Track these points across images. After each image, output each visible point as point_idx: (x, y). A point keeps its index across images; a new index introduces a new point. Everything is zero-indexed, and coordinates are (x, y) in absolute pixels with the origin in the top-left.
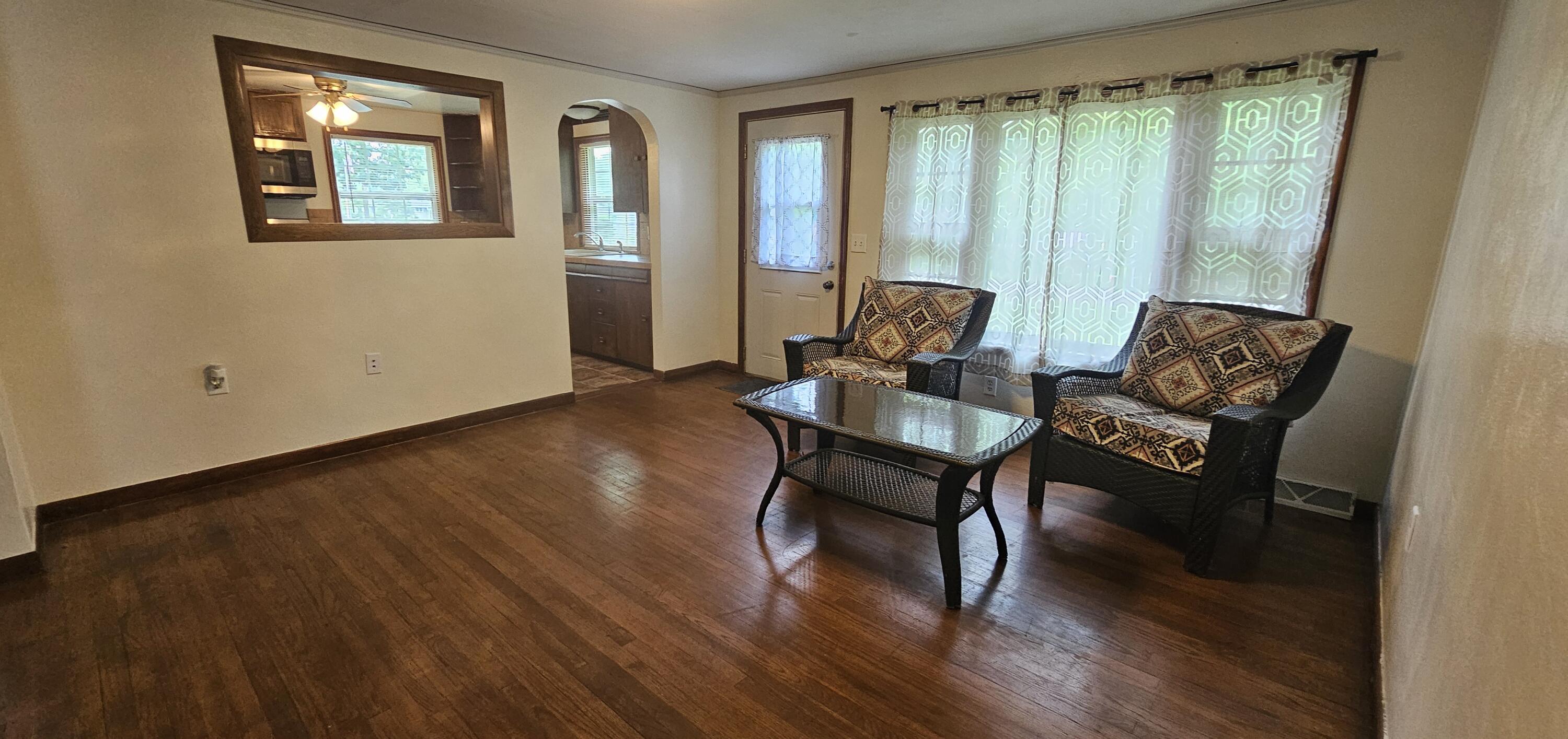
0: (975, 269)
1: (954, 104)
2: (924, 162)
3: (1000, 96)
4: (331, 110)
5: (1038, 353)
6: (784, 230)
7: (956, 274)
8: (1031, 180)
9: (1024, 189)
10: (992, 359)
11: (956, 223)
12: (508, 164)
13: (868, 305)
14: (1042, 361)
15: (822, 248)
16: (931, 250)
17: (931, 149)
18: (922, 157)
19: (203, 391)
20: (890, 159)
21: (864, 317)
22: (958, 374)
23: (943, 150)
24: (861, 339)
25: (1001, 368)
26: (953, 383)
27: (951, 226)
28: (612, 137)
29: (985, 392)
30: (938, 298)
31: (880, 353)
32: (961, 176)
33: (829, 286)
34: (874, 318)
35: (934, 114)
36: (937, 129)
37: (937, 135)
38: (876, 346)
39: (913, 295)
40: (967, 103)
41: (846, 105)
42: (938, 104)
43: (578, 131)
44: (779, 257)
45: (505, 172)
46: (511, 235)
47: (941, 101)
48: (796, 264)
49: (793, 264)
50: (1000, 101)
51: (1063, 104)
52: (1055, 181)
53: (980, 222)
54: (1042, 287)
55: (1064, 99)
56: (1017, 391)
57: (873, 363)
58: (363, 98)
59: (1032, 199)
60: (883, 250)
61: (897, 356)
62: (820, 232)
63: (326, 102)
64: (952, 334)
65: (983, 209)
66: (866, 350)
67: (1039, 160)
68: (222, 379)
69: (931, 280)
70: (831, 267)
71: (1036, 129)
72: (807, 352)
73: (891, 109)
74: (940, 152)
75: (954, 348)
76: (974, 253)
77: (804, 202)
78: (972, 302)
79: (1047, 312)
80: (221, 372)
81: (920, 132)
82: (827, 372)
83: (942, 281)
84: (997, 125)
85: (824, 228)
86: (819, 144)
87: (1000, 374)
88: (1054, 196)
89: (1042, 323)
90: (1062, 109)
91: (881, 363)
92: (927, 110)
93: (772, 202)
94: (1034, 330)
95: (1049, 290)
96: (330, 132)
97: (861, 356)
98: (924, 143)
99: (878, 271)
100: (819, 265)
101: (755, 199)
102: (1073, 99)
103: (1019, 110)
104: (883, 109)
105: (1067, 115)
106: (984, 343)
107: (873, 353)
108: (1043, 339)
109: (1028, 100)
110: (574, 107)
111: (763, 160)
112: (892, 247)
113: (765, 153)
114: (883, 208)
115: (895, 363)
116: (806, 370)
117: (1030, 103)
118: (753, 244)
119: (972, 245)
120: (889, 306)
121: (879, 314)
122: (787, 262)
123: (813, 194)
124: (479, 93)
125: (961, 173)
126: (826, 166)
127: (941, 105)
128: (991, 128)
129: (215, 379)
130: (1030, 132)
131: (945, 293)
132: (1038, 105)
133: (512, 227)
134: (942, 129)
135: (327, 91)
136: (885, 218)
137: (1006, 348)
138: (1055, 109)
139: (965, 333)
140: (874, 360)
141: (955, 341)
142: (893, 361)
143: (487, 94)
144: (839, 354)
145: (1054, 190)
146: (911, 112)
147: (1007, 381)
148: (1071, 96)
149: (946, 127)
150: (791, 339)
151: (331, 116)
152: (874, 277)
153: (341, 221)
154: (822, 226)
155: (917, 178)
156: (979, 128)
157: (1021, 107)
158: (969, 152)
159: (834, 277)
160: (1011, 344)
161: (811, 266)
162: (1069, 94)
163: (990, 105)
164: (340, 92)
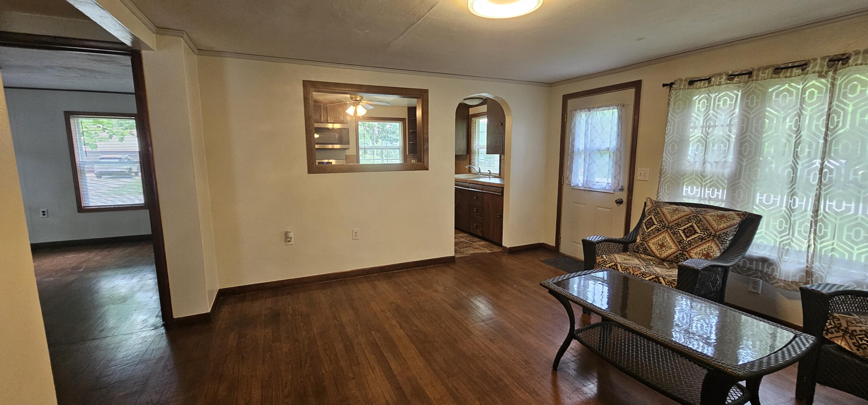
0: (742, 195)
1: (724, 77)
2: (697, 119)
3: (767, 68)
4: (356, 109)
5: (805, 266)
6: (589, 165)
7: (724, 198)
8: (798, 129)
9: (791, 136)
10: (757, 265)
11: (725, 162)
12: (428, 132)
13: (648, 218)
14: (809, 273)
15: (615, 177)
16: (702, 180)
17: (703, 110)
18: (696, 116)
19: (284, 243)
20: (669, 118)
21: (644, 226)
22: (724, 274)
23: (714, 110)
24: (641, 242)
25: (766, 274)
26: (720, 282)
27: (720, 164)
28: (488, 114)
29: (749, 290)
30: (708, 217)
31: (657, 253)
32: (730, 128)
33: (619, 202)
34: (652, 228)
35: (707, 85)
36: (709, 96)
37: (708, 99)
38: (653, 248)
39: (685, 213)
40: (736, 75)
41: (637, 85)
42: (710, 78)
43: (472, 111)
44: (585, 182)
45: (426, 136)
46: (427, 169)
47: (713, 76)
48: (596, 187)
49: (595, 187)
50: (767, 71)
51: (833, 69)
52: (824, 130)
53: (747, 161)
54: (810, 213)
55: (833, 65)
56: (783, 295)
57: (651, 260)
58: (370, 103)
59: (799, 143)
60: (662, 180)
61: (670, 257)
62: (614, 167)
63: (354, 105)
64: (720, 245)
65: (750, 152)
66: (645, 250)
67: (807, 113)
68: (291, 238)
69: (702, 202)
70: (622, 190)
71: (804, 91)
72: (599, 249)
73: (671, 85)
74: (711, 112)
75: (720, 255)
76: (741, 184)
77: (604, 147)
78: (738, 221)
79: (815, 233)
80: (291, 235)
81: (694, 98)
82: (613, 264)
83: (712, 204)
84: (766, 90)
85: (617, 164)
86: (616, 111)
87: (764, 277)
88: (822, 141)
89: (809, 241)
90: (831, 73)
91: (657, 260)
92: (700, 83)
93: (582, 147)
94: (801, 247)
95: (817, 216)
96: (357, 119)
97: (641, 253)
98: (697, 106)
99: (658, 194)
100: (613, 188)
101: (570, 146)
102: (843, 64)
103: (786, 77)
104: (664, 85)
105: (837, 77)
106: (750, 252)
107: (651, 252)
108: (810, 255)
109: (795, 69)
110: (467, 99)
111: (577, 123)
112: (669, 178)
113: (579, 118)
114: (663, 152)
115: (669, 261)
116: (598, 261)
117: (799, 71)
118: (568, 174)
119: (739, 178)
120: (664, 220)
121: (657, 225)
122: (590, 185)
123: (610, 142)
124: (416, 96)
125: (730, 125)
126: (620, 125)
127: (713, 79)
128: (758, 92)
129: (288, 238)
130: (797, 94)
131: (714, 213)
132: (805, 71)
133: (428, 165)
134: (713, 96)
135: (355, 100)
136: (664, 158)
137: (771, 258)
138: (823, 74)
139: (731, 245)
140: (651, 258)
141: (722, 251)
142: (667, 259)
143: (420, 96)
144: (625, 250)
145: (822, 136)
146: (687, 86)
147: (772, 284)
148: (840, 62)
149: (717, 94)
150: (587, 239)
151: (356, 111)
152: (654, 198)
153: (359, 163)
154: (616, 163)
155: (691, 130)
156: (746, 93)
157: (788, 74)
158: (737, 110)
159: (624, 196)
160: (776, 255)
161: (607, 188)
162: (839, 60)
163: (758, 76)
164: (360, 100)
